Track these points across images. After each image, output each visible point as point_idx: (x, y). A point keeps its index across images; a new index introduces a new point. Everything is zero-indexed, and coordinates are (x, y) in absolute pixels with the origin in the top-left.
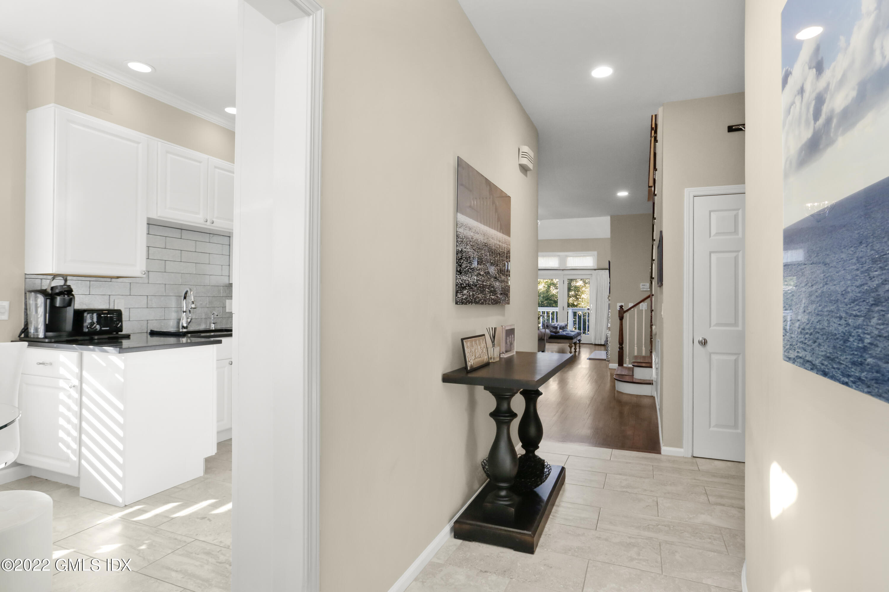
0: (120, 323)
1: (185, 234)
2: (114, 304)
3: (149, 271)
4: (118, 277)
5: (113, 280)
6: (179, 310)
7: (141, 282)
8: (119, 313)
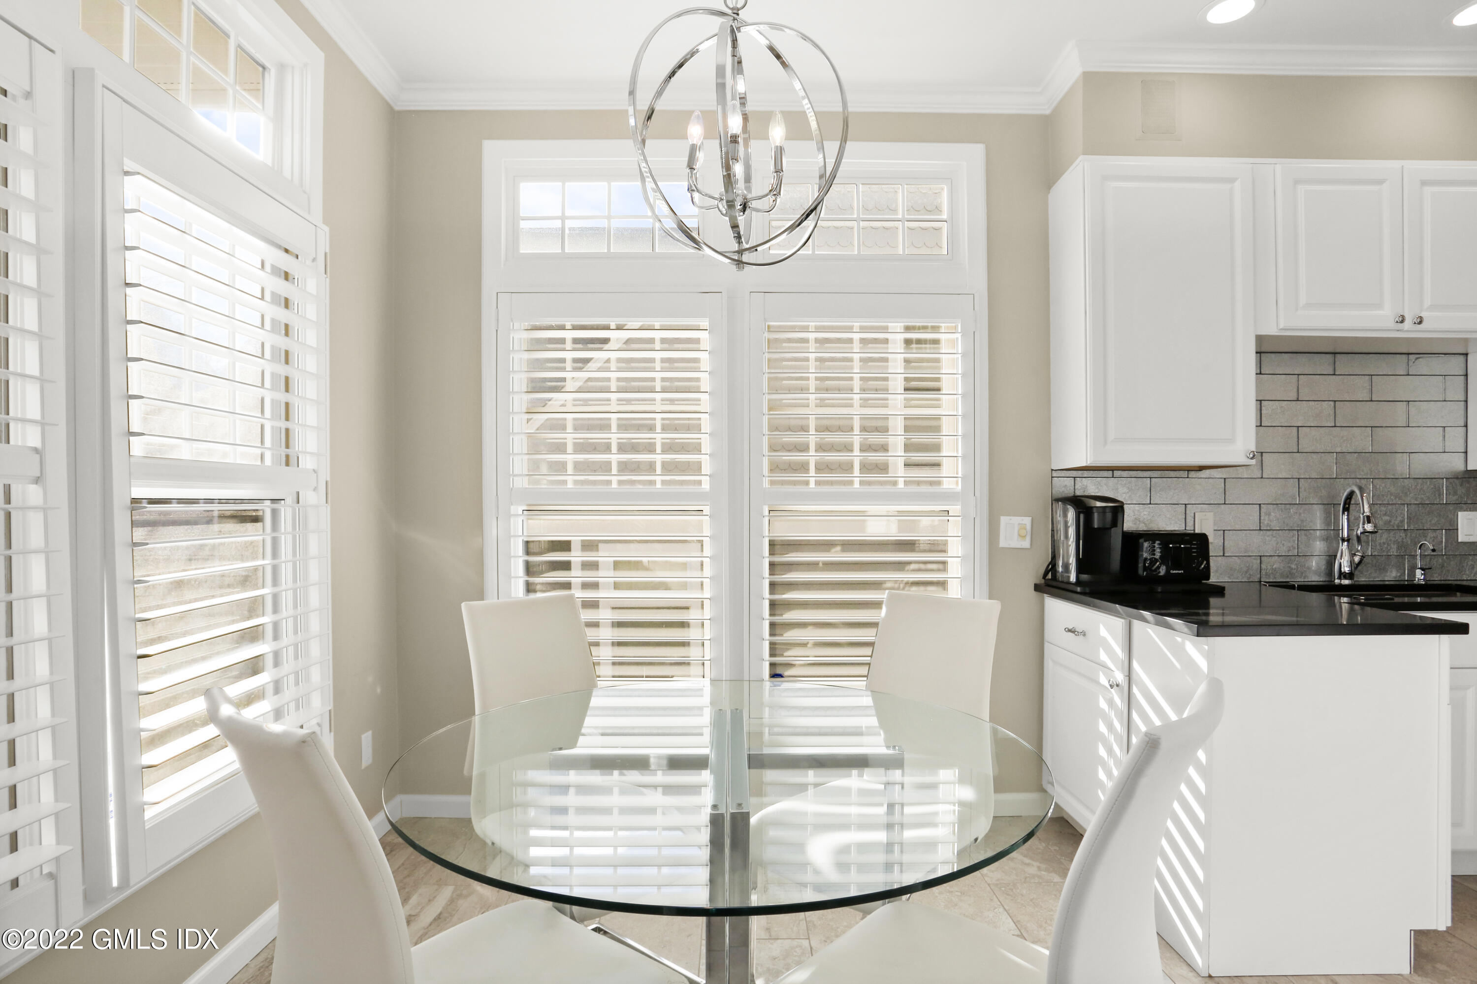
0: (1205, 562)
1: (1344, 365)
2: (1194, 521)
3: (1262, 453)
4: (1201, 468)
5: (1192, 474)
6: (1333, 536)
7: (1246, 476)
8: (1202, 540)
